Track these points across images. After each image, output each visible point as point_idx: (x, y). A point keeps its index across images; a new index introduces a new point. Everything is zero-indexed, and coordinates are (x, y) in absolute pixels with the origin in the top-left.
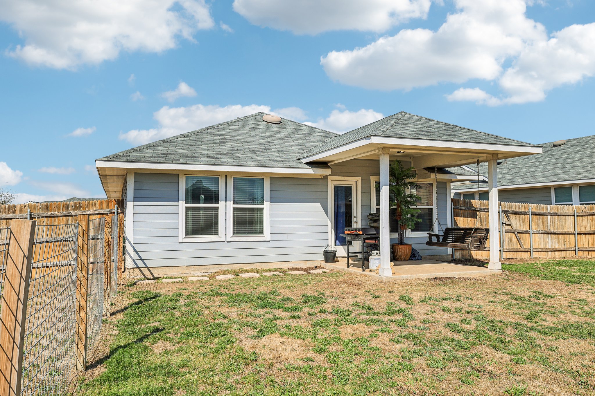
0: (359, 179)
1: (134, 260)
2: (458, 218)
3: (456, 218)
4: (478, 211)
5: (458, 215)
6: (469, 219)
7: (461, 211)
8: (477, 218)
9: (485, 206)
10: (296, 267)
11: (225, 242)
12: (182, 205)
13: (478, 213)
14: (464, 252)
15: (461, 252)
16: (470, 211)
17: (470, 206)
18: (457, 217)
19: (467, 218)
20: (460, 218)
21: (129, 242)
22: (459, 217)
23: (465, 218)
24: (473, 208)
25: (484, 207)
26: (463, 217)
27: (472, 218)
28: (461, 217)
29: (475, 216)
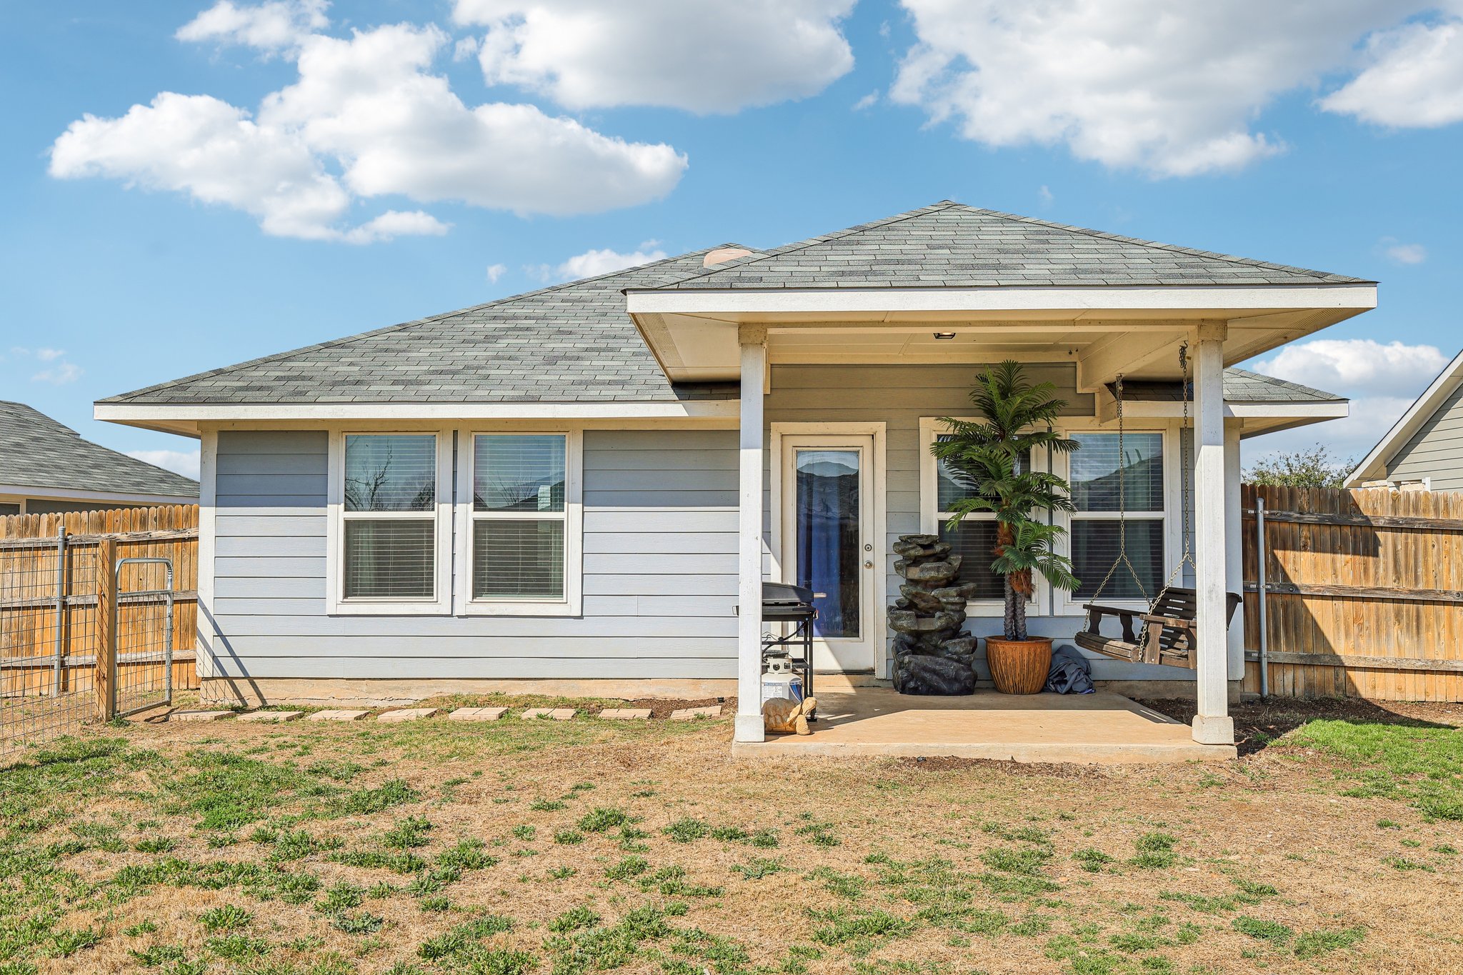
0: (880, 427)
1: (214, 657)
2: (1290, 554)
3: (1279, 553)
4: (1381, 528)
5: (1290, 543)
6: (1341, 558)
7: (1305, 528)
8: (1376, 555)
9: (1416, 510)
10: (667, 695)
11: (451, 616)
12: (336, 516)
13: (1379, 534)
14: (1317, 675)
15: (1300, 673)
16: (1347, 530)
17: (1344, 512)
18: (1284, 548)
19: (1329, 556)
20: (1297, 553)
21: (205, 609)
22: (1294, 549)
23: (1320, 555)
24: (1355, 520)
25: (1412, 515)
26: (1315, 550)
27: (1355, 553)
28: (1305, 548)
29: (1369, 548)
